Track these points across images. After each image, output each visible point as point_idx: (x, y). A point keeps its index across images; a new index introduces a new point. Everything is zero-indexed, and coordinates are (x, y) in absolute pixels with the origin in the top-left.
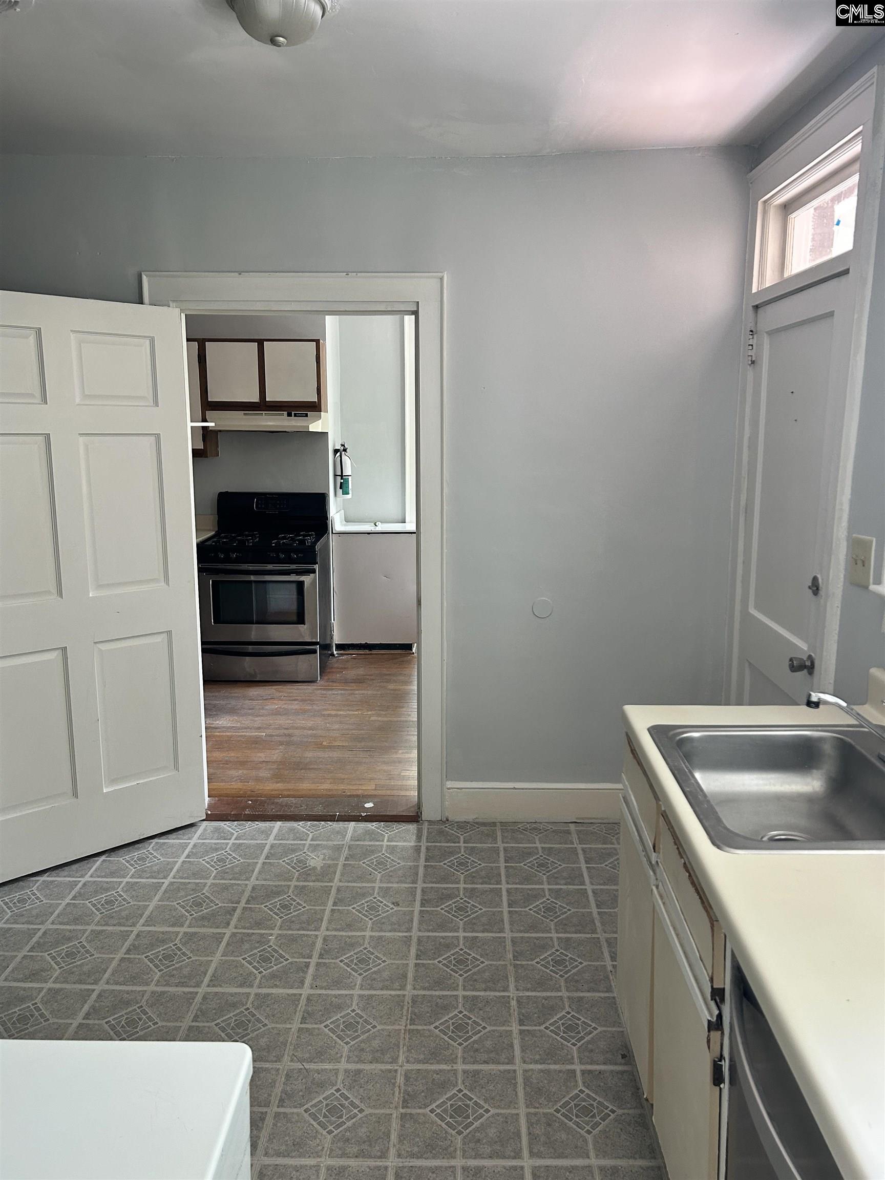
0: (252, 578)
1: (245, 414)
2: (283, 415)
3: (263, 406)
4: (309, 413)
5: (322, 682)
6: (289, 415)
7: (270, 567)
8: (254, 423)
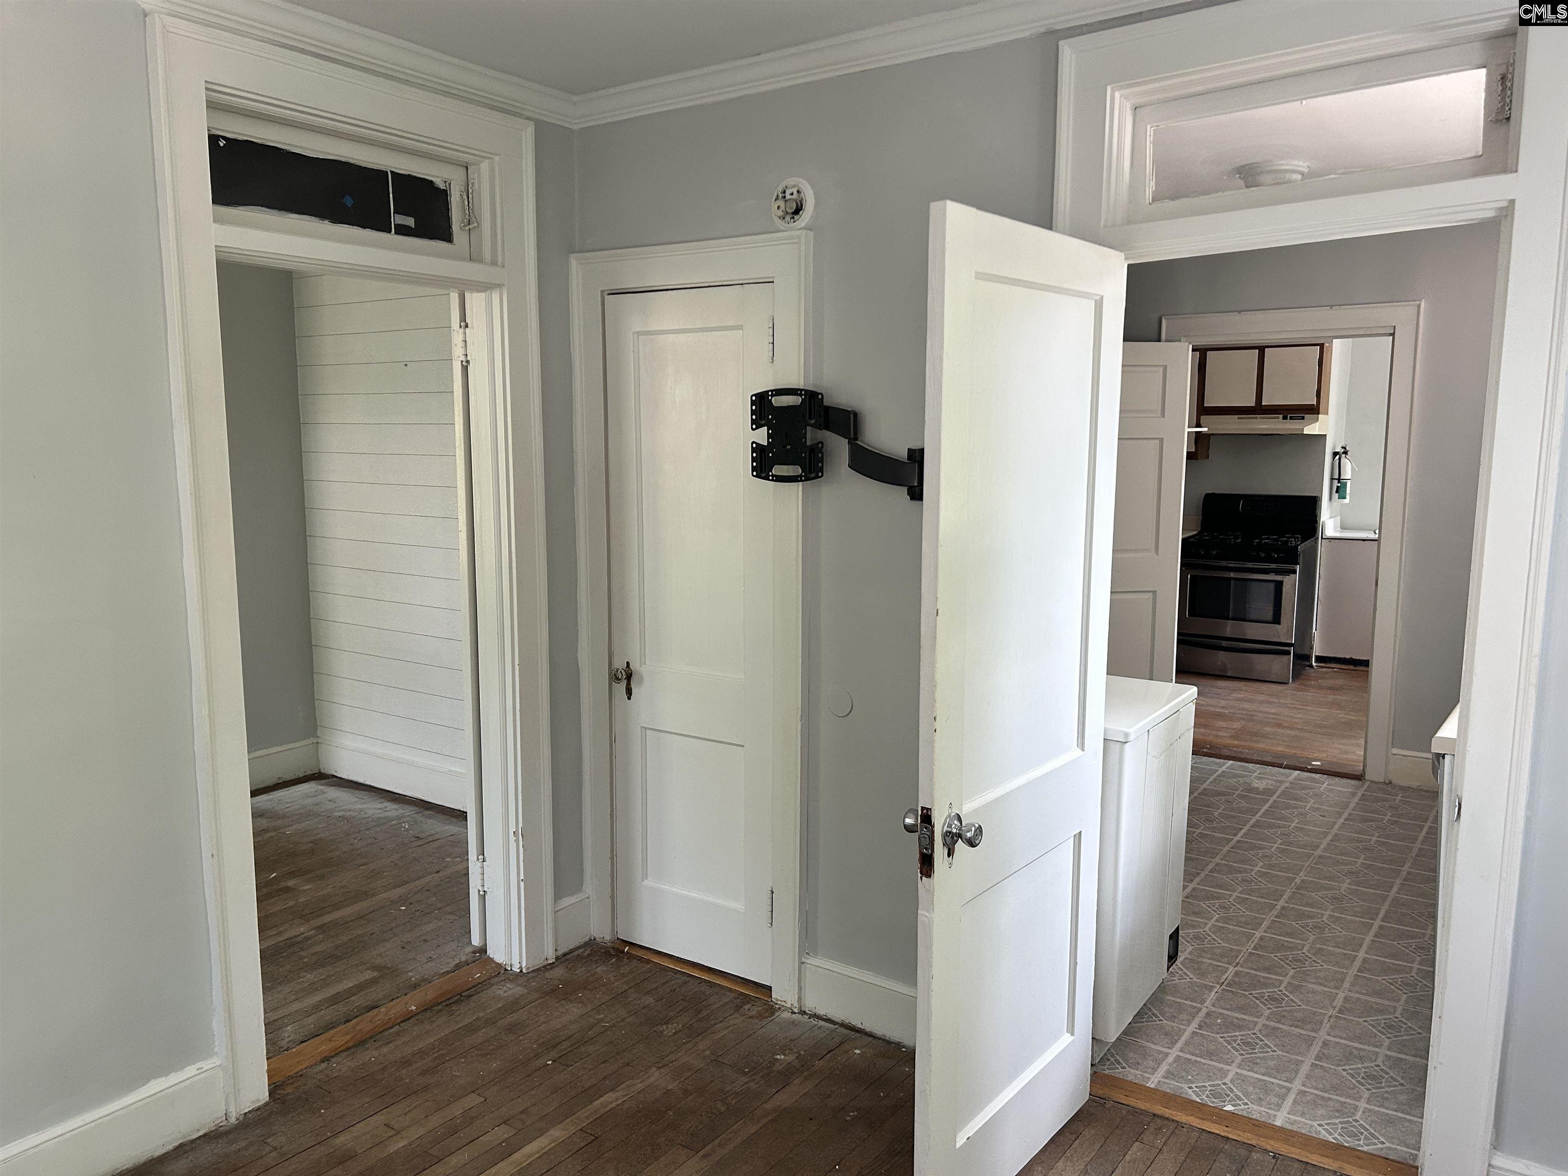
0: (1232, 575)
1: (1239, 418)
2: (1278, 418)
3: (1259, 410)
4: (1306, 416)
5: (1294, 685)
6: (1285, 418)
7: (1249, 565)
8: (1249, 427)
